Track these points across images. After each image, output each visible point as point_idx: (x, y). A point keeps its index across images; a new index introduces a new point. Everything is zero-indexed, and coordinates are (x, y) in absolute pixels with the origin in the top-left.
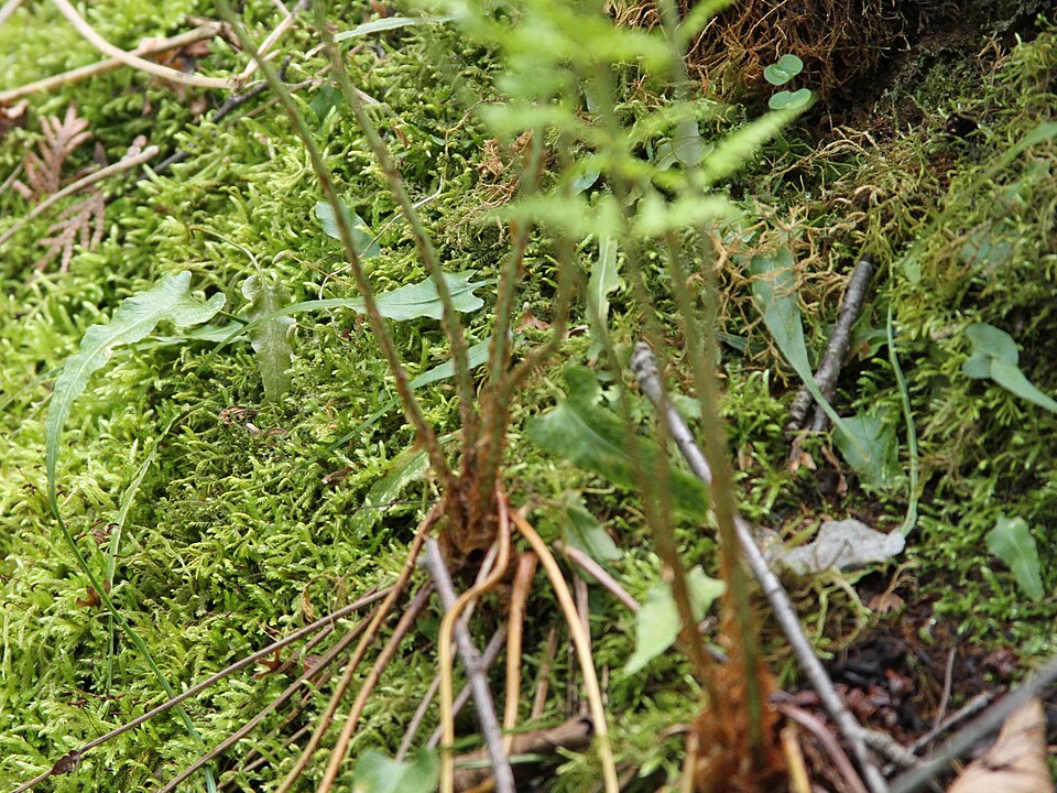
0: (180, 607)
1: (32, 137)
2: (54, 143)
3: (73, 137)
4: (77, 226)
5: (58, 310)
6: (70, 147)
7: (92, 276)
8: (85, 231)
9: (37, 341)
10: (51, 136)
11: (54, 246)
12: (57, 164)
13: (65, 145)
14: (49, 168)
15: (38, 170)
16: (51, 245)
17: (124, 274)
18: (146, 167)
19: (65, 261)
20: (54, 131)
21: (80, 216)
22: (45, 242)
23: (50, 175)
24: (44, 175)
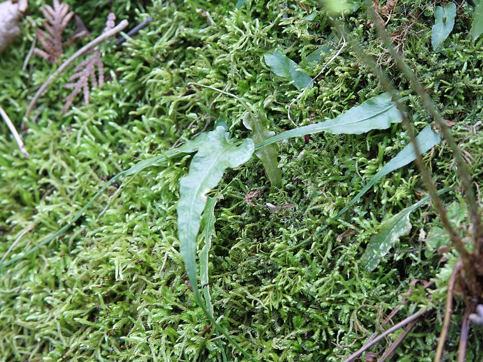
0: (264, 327)
1: (39, 21)
2: (53, 22)
3: (64, 17)
4: (88, 74)
5: (93, 129)
6: (64, 23)
7: (107, 104)
8: (93, 76)
9: (88, 152)
10: (50, 18)
11: (77, 88)
12: (59, 34)
13: (61, 23)
14: (53, 38)
15: (47, 40)
16: (74, 88)
17: (124, 99)
18: (122, 33)
19: (86, 97)
20: (52, 16)
21: (88, 68)
22: (69, 86)
23: (56, 41)
24: (51, 42)
